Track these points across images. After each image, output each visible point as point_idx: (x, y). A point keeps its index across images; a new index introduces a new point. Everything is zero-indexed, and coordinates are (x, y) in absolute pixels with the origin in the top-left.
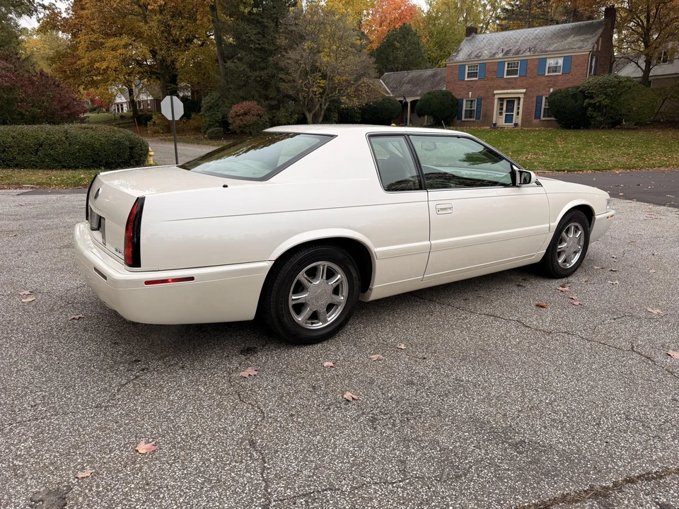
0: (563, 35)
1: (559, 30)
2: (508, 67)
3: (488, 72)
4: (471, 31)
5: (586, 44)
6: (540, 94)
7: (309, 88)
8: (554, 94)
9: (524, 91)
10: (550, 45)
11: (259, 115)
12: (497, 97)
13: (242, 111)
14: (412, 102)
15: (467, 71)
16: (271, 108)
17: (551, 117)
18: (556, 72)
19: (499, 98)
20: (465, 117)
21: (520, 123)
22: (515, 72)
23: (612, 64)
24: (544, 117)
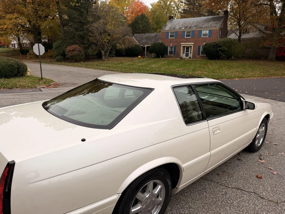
0: (208, 21)
1: (206, 19)
2: (186, 33)
3: (179, 35)
4: (171, 18)
5: (217, 25)
6: (200, 45)
7: (103, 40)
8: (205, 45)
9: (193, 43)
10: (203, 25)
11: (80, 51)
12: (182, 46)
13: (72, 49)
14: (147, 47)
15: (170, 35)
16: (86, 48)
17: (204, 54)
18: (206, 36)
19: (183, 47)
20: (169, 54)
21: (191, 57)
22: (189, 36)
23: (227, 34)
24: (201, 54)
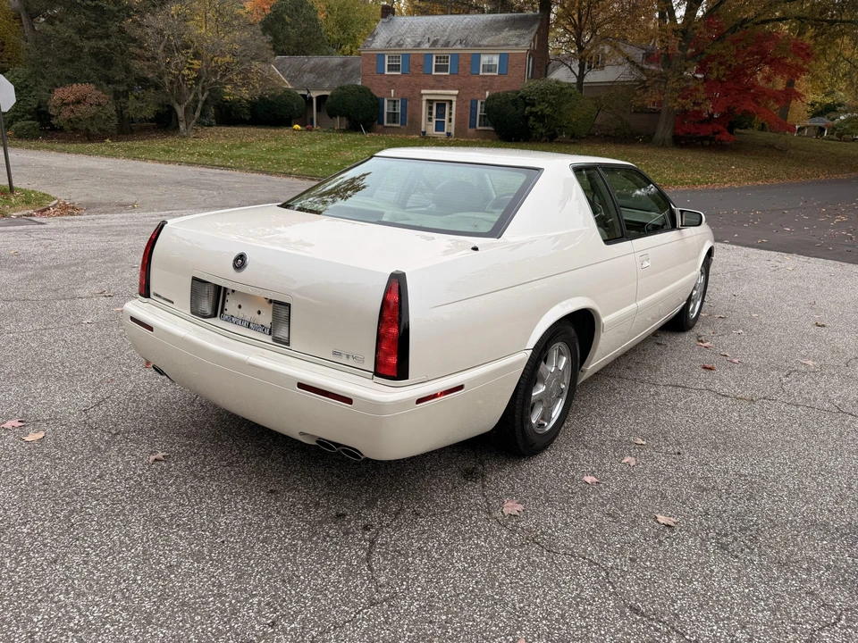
0: (496, 27)
1: (491, 21)
2: (437, 62)
3: (413, 65)
4: (388, 12)
5: (522, 40)
6: (475, 97)
7: (180, 71)
8: (492, 98)
9: (457, 92)
10: (483, 37)
11: (99, 105)
12: (425, 98)
13: (72, 98)
14: (318, 98)
15: (387, 63)
16: (117, 95)
17: (487, 126)
18: (491, 71)
19: (428, 100)
20: (388, 122)
21: (453, 133)
22: (444, 68)
23: (547, 66)
24: (480, 126)
